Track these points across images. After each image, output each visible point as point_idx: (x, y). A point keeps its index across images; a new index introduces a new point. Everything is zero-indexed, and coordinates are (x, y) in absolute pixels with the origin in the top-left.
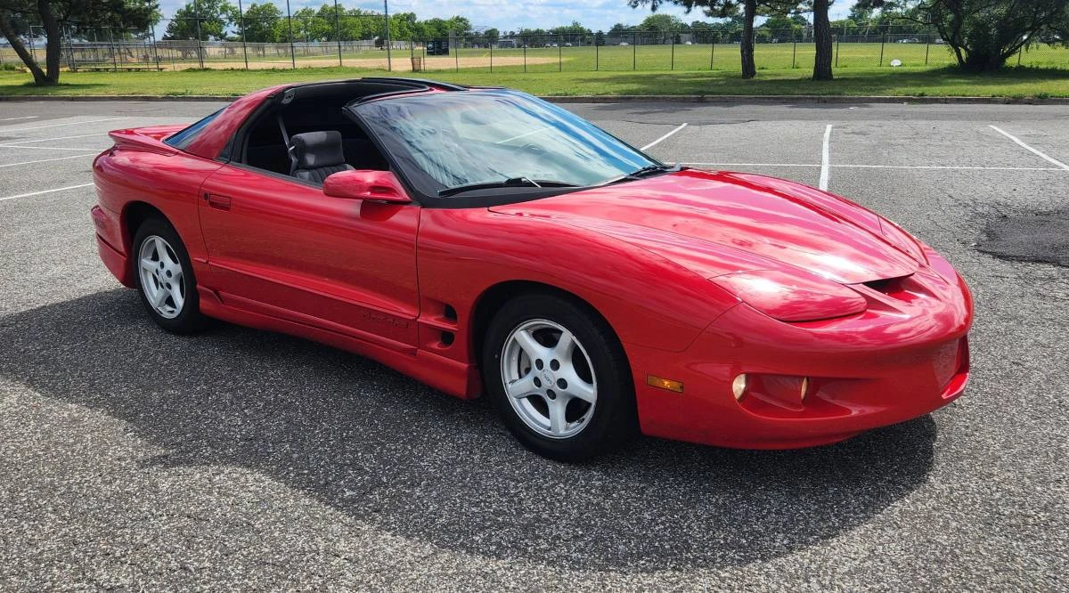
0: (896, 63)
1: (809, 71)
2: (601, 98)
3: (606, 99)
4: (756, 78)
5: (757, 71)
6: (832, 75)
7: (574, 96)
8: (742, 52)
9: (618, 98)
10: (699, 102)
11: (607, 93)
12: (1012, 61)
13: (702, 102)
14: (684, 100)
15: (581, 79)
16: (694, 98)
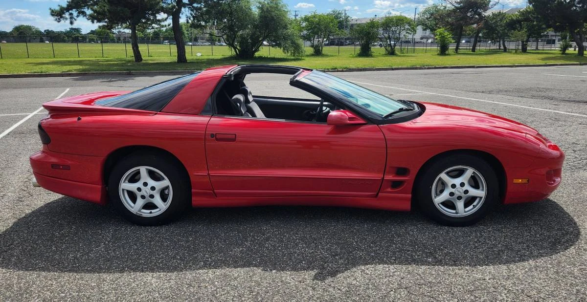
0: (199, 54)
1: (175, 59)
2: (67, 74)
3: (70, 74)
4: (143, 62)
5: (143, 58)
6: (186, 61)
7: (48, 73)
8: (133, 48)
9: (78, 74)
10: (127, 75)
11: (69, 71)
12: (257, 54)
13: (130, 75)
14: (120, 74)
15: (34, 63)
16: (125, 73)
